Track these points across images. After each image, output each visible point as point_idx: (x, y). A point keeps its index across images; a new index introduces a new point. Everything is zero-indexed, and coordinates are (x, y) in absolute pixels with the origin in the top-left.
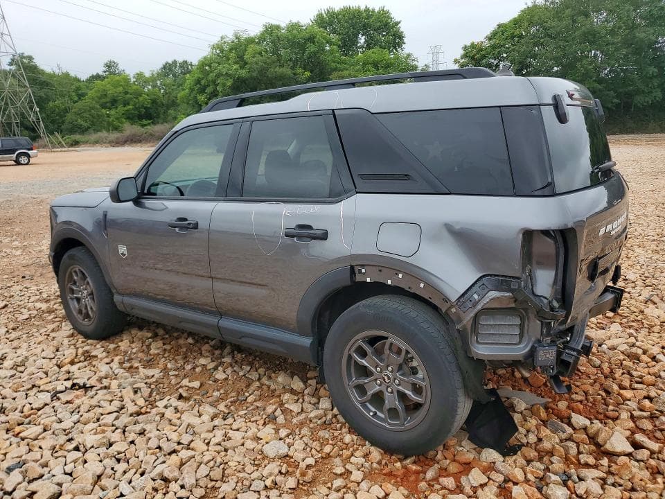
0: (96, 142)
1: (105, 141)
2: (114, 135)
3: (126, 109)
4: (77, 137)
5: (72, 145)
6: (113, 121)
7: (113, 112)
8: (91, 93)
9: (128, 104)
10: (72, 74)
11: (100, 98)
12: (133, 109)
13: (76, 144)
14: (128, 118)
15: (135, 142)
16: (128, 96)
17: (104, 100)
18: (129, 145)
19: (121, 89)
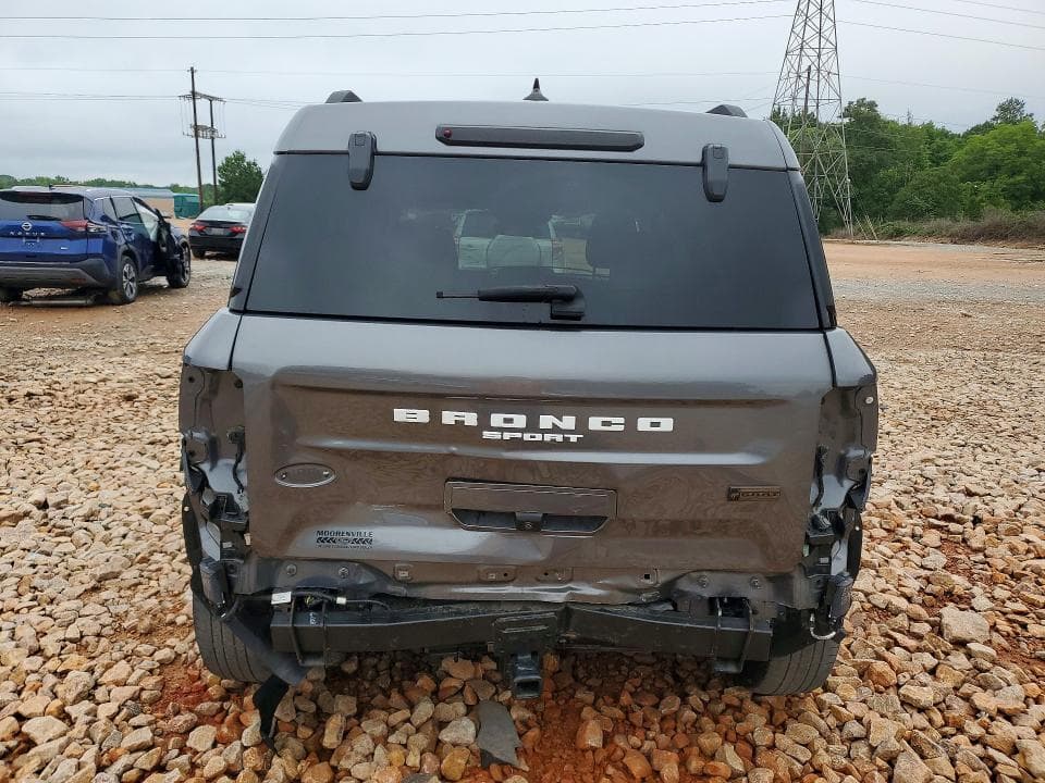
0: (930, 234)
1: (944, 233)
2: (964, 224)
3: (1012, 180)
4: (904, 224)
5: (891, 237)
6: (982, 201)
7: (985, 186)
8: (958, 155)
9: (1020, 172)
10: (938, 126)
11: (971, 163)
12: (1026, 182)
13: (898, 234)
14: (1013, 197)
15: (996, 238)
16: (1024, 159)
17: (977, 166)
18: (984, 241)
19: (1012, 147)
